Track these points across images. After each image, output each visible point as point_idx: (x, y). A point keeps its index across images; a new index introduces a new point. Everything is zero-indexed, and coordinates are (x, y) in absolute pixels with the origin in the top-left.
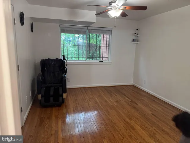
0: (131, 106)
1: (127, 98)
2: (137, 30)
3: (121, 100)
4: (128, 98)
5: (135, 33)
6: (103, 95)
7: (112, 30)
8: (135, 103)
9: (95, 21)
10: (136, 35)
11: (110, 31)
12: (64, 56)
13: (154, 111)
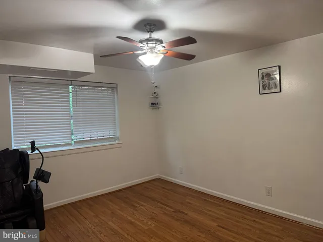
0: (178, 220)
1: (165, 207)
2: (156, 87)
3: (157, 213)
4: (166, 205)
5: (155, 93)
6: (119, 210)
7: (117, 88)
8: (182, 212)
9: (93, 71)
10: (156, 95)
11: (113, 88)
12: (33, 143)
13: (218, 218)
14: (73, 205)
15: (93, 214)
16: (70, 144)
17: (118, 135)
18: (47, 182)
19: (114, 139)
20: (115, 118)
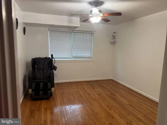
0: (111, 98)
1: (107, 91)
2: (115, 33)
3: (102, 93)
5: (113, 36)
6: (87, 88)
7: (93, 33)
8: (114, 95)
9: (79, 26)
11: (92, 34)
12: (52, 55)
13: (131, 101)
14: (70, 83)
15: (76, 87)
16: (71, 58)
17: (92, 56)
18: (56, 70)
19: (91, 57)
20: (91, 48)
